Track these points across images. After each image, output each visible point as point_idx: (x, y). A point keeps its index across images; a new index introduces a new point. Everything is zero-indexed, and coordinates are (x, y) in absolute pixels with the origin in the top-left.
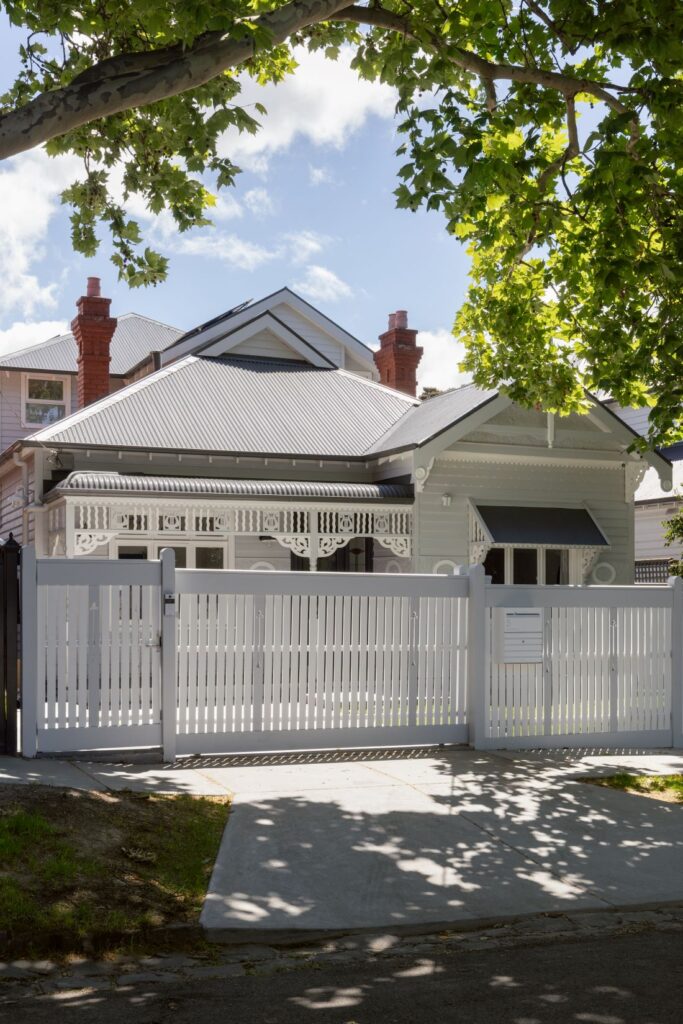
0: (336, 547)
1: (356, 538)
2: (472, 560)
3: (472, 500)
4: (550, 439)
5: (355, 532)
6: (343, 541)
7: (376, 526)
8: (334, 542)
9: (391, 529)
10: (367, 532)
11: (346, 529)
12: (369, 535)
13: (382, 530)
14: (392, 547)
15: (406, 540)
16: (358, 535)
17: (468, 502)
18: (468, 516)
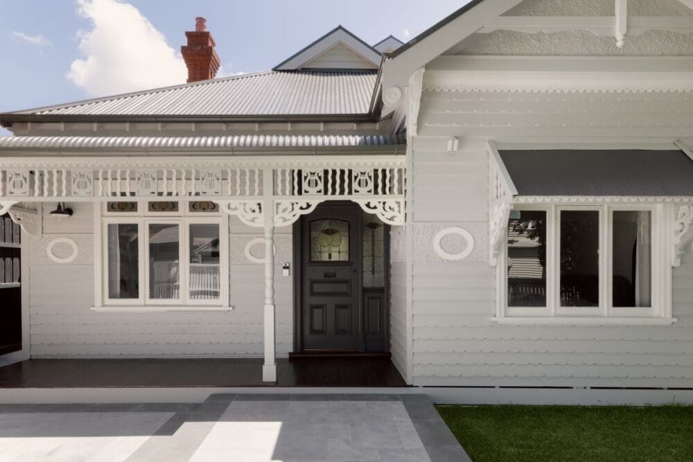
0: (299, 213)
1: (327, 202)
2: (492, 227)
3: (493, 143)
4: (619, 31)
5: (326, 193)
6: (309, 206)
7: (355, 186)
8: (297, 207)
9: (376, 186)
10: (342, 192)
11: (313, 190)
12: (345, 197)
13: (363, 190)
14: (378, 212)
15: (398, 203)
16: (330, 197)
17: (488, 148)
18: (488, 166)
